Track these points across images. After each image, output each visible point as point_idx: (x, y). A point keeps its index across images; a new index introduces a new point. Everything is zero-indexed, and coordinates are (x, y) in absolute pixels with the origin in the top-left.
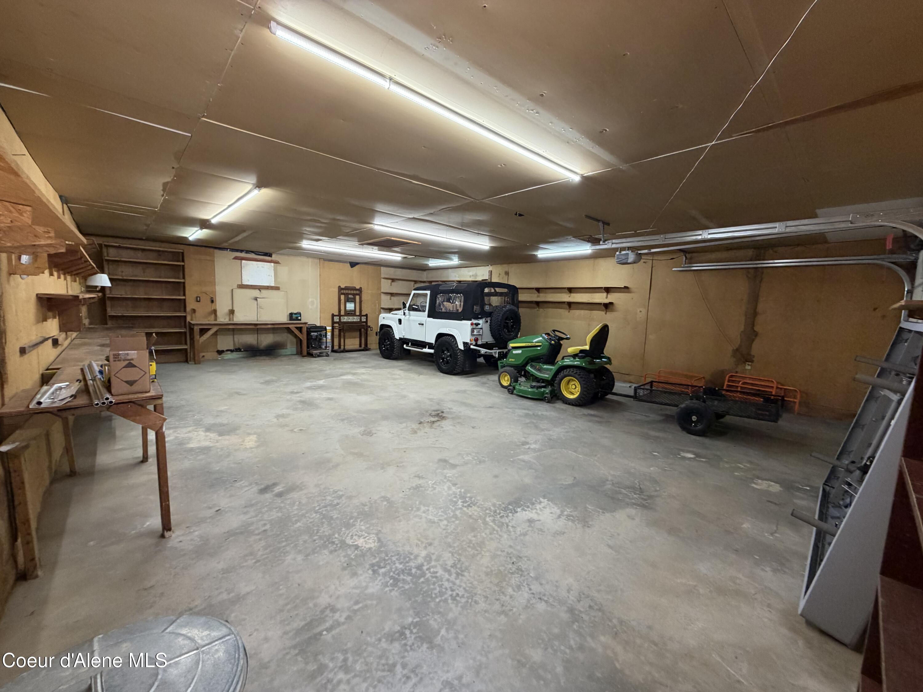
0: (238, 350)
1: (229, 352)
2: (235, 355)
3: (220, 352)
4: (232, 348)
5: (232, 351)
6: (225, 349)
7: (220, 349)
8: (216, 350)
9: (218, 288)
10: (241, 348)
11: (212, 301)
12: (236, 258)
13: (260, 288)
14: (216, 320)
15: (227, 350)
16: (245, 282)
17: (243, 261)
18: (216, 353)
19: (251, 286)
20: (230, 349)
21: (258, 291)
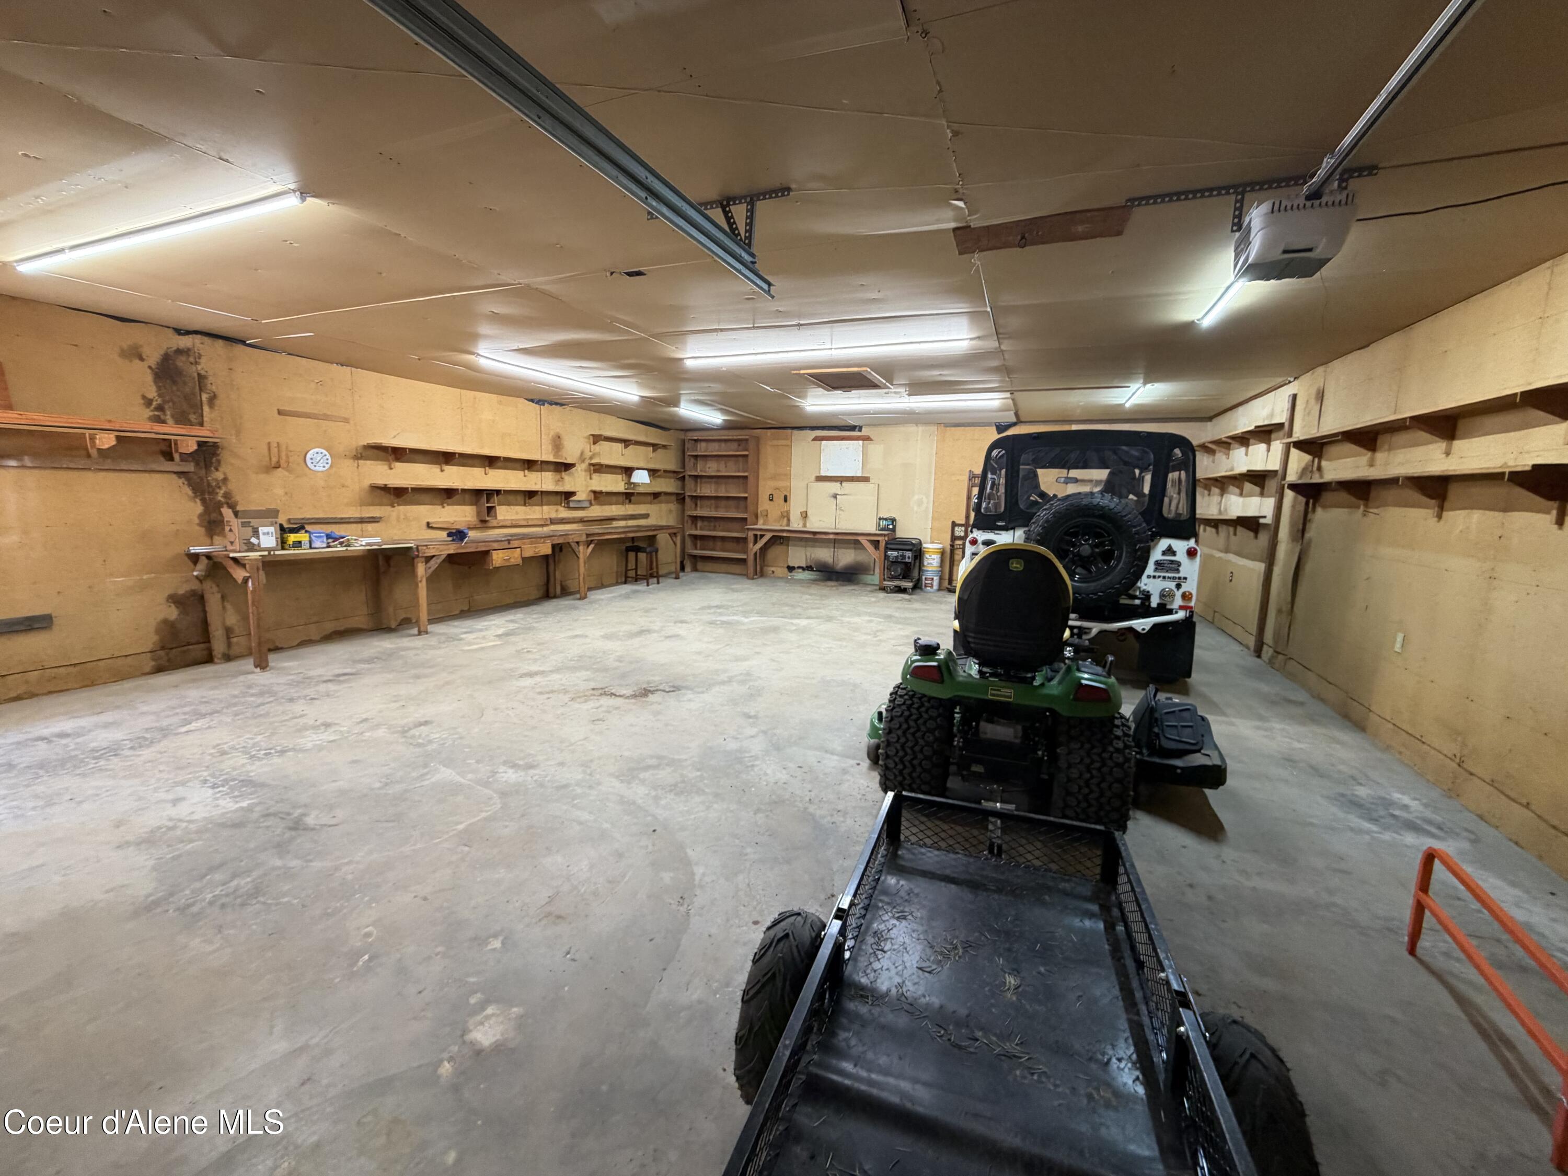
0: (809, 568)
1: (800, 570)
2: (807, 575)
3: (791, 569)
4: (804, 565)
5: (803, 569)
6: (796, 566)
7: (791, 564)
8: (786, 566)
9: (794, 483)
10: (813, 566)
11: (786, 500)
12: (815, 439)
13: (841, 480)
14: (788, 525)
15: (799, 567)
16: (823, 473)
17: (824, 443)
18: (786, 570)
19: (831, 477)
20: (802, 565)
21: (838, 484)
